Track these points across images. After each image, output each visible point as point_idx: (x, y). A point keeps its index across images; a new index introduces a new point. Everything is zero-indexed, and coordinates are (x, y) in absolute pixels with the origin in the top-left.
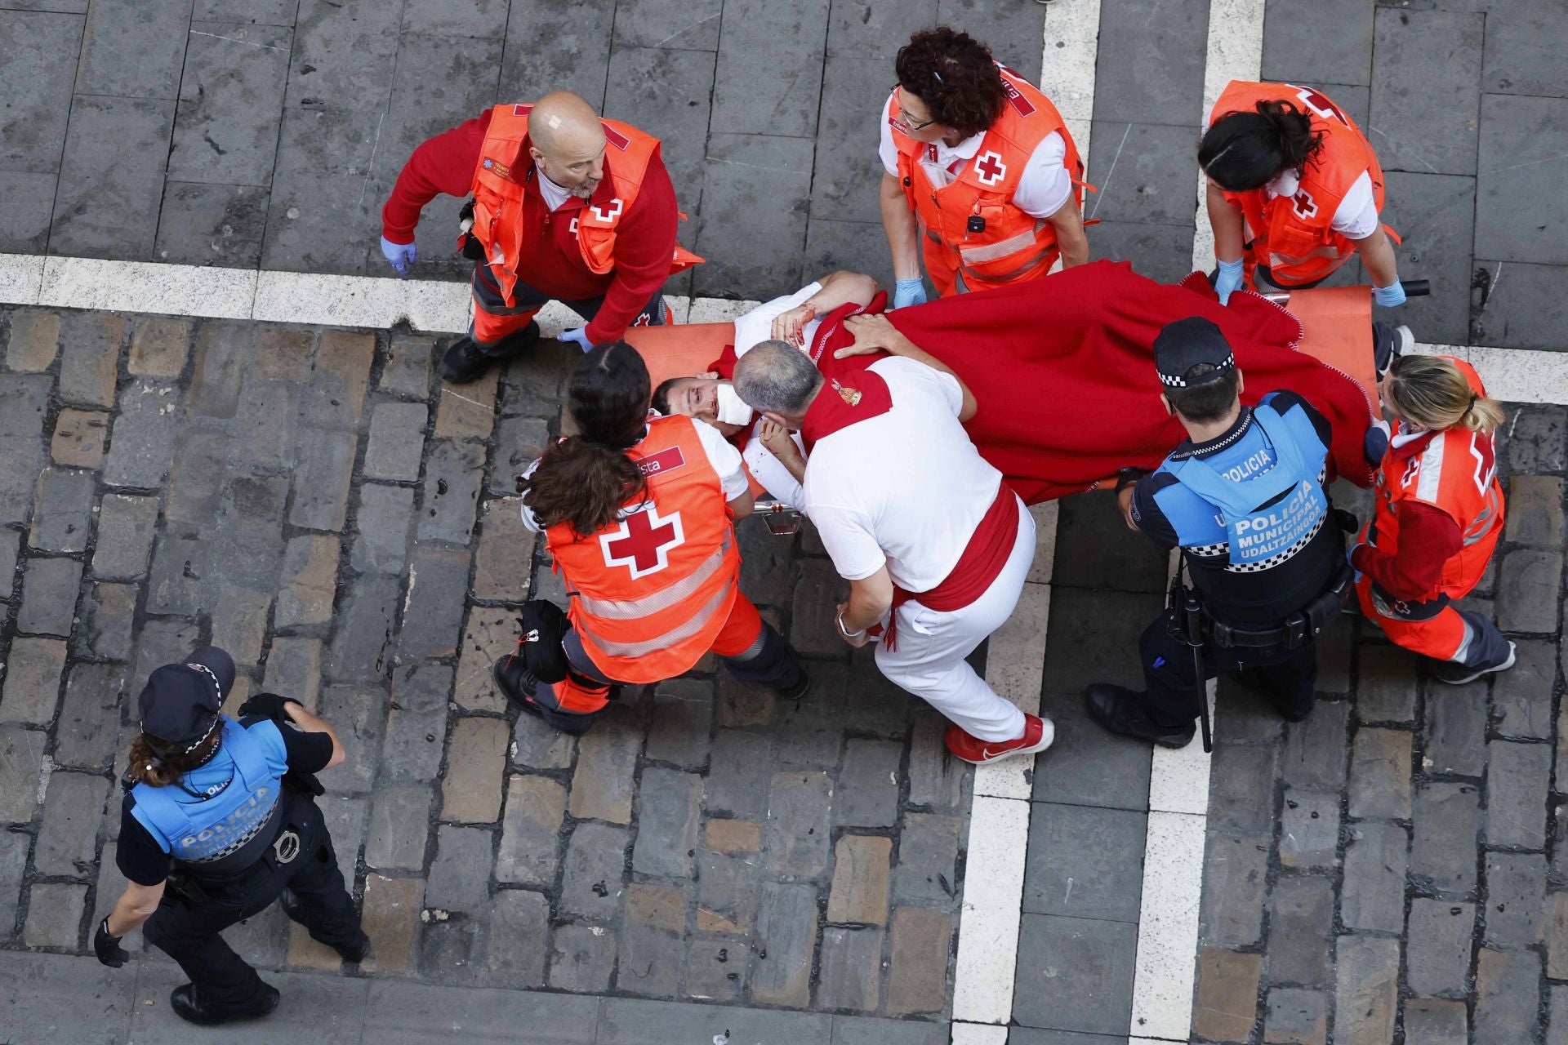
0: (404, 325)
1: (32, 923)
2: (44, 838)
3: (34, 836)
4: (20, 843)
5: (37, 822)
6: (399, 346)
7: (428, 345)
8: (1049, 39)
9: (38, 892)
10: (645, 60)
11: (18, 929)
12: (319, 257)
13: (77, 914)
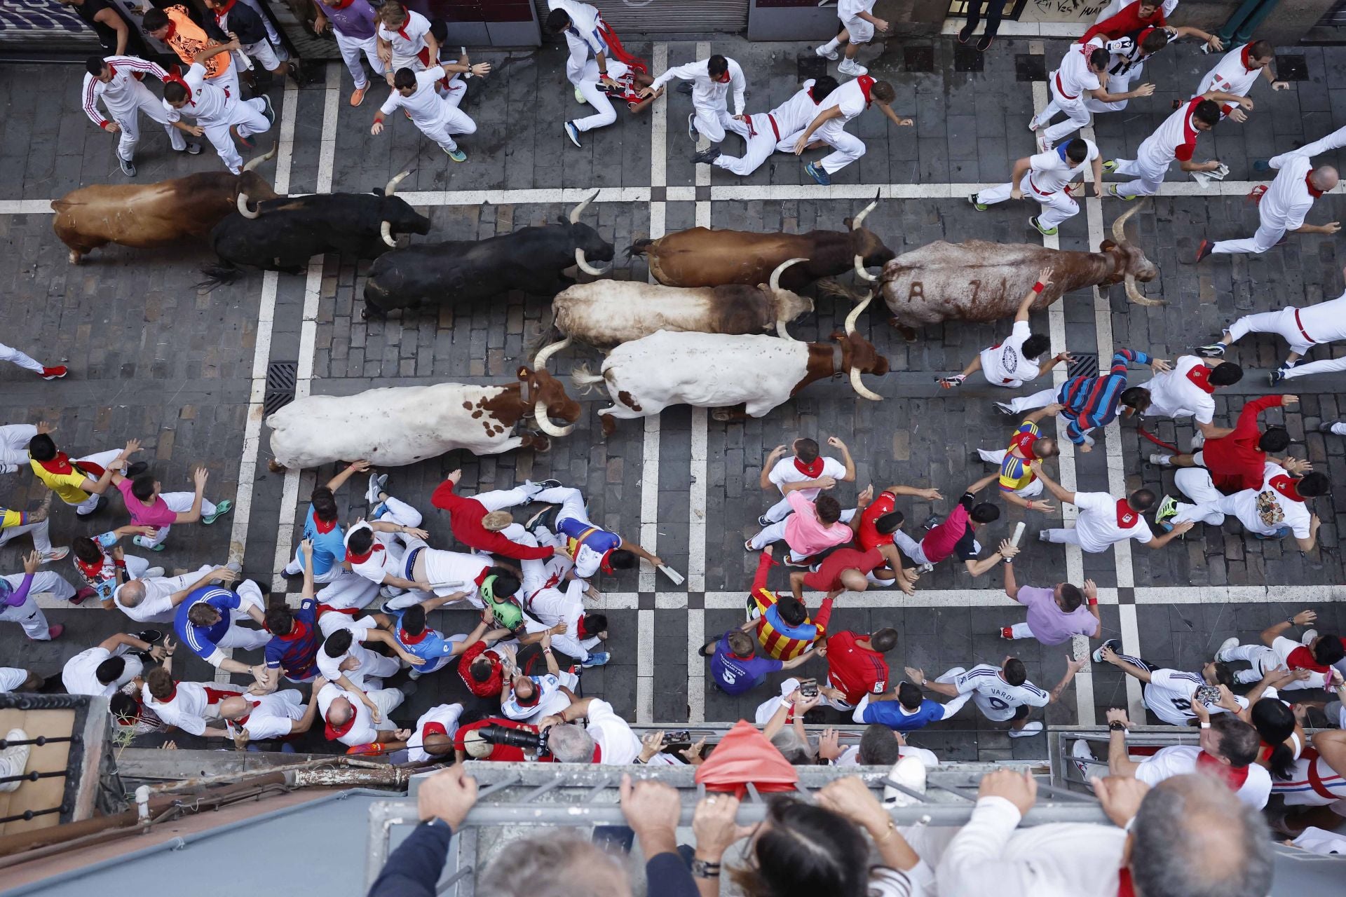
0: (486, 202)
1: (401, 370)
2: (402, 347)
3: (400, 348)
4: (396, 350)
5: (400, 343)
6: (486, 209)
7: (493, 208)
8: (654, 112)
9: (402, 362)
10: (545, 126)
11: (398, 372)
12: (462, 187)
13: (413, 367)
